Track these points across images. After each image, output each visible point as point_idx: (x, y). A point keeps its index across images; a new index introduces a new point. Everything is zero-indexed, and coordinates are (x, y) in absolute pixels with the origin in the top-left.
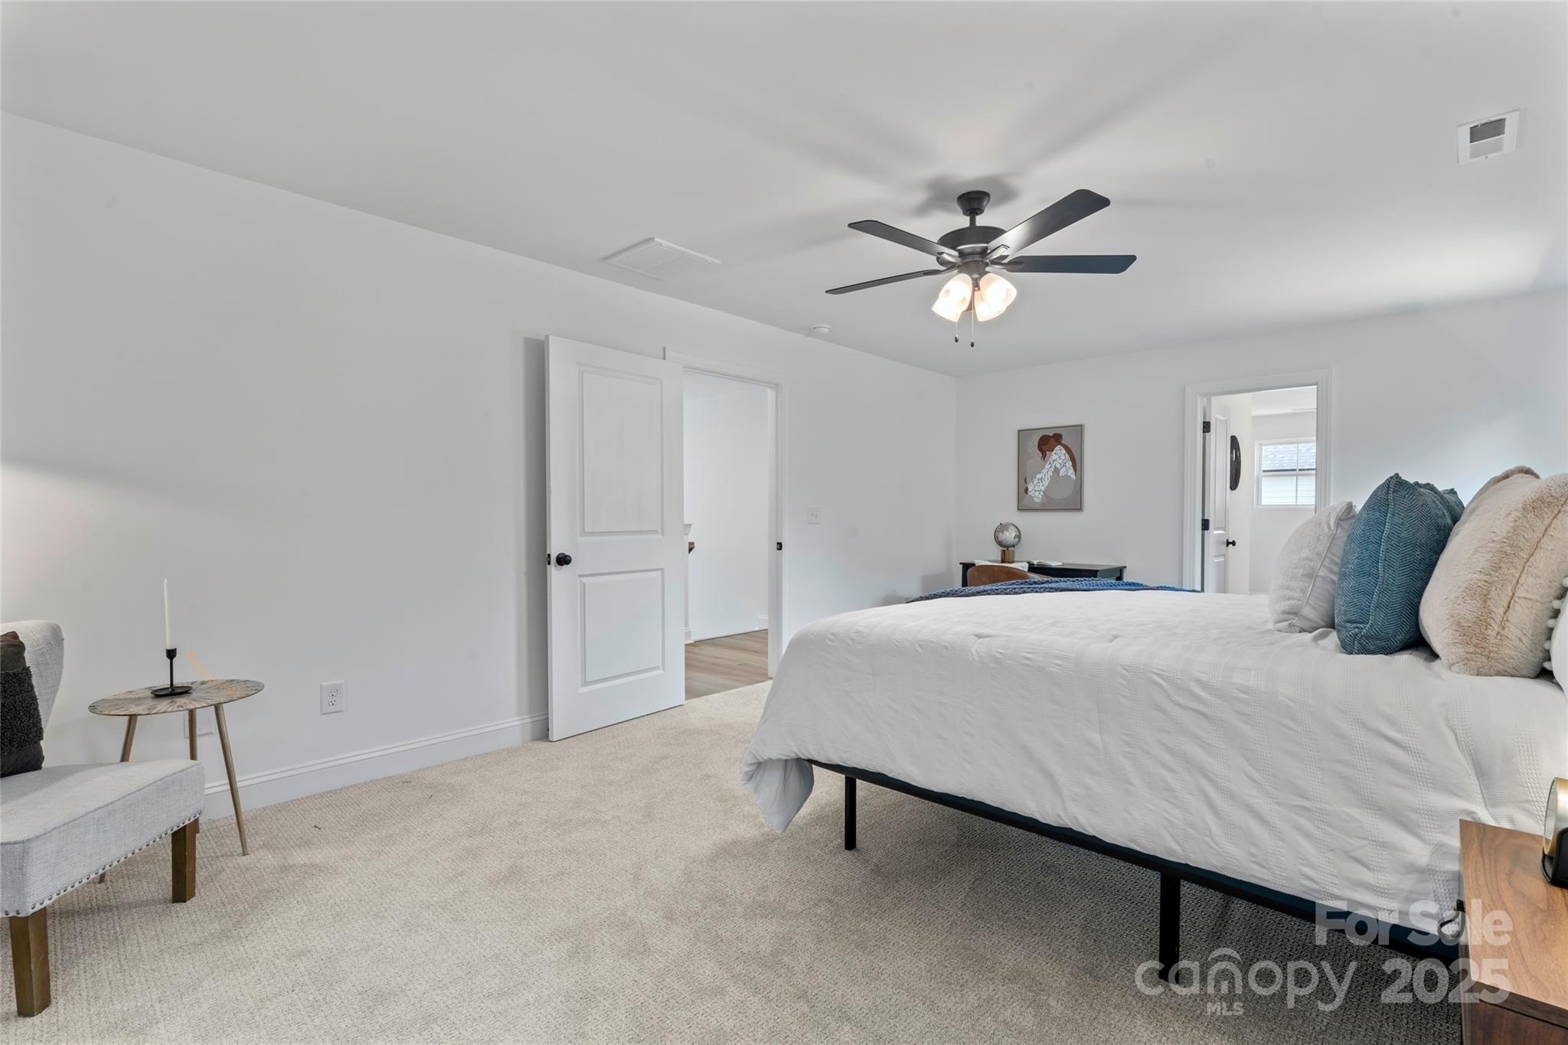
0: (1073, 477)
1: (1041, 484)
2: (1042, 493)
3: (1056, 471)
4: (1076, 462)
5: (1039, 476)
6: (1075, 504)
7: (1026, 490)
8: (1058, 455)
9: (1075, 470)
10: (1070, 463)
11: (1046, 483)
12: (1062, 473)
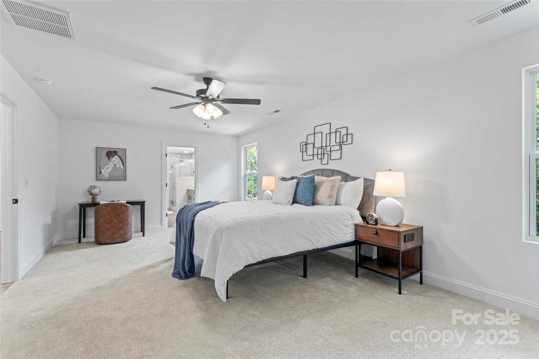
0: (123, 168)
1: (108, 170)
2: (108, 174)
3: (115, 165)
4: (123, 162)
5: (107, 167)
6: (123, 178)
7: (101, 172)
8: (116, 159)
9: (123, 165)
10: (121, 163)
11: (110, 170)
12: (118, 166)
